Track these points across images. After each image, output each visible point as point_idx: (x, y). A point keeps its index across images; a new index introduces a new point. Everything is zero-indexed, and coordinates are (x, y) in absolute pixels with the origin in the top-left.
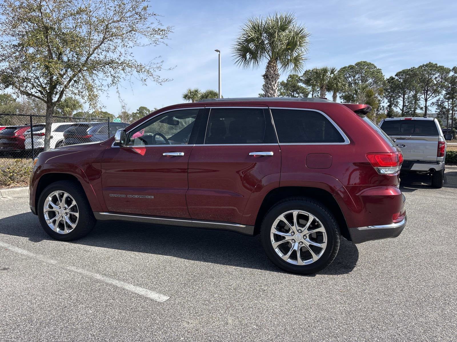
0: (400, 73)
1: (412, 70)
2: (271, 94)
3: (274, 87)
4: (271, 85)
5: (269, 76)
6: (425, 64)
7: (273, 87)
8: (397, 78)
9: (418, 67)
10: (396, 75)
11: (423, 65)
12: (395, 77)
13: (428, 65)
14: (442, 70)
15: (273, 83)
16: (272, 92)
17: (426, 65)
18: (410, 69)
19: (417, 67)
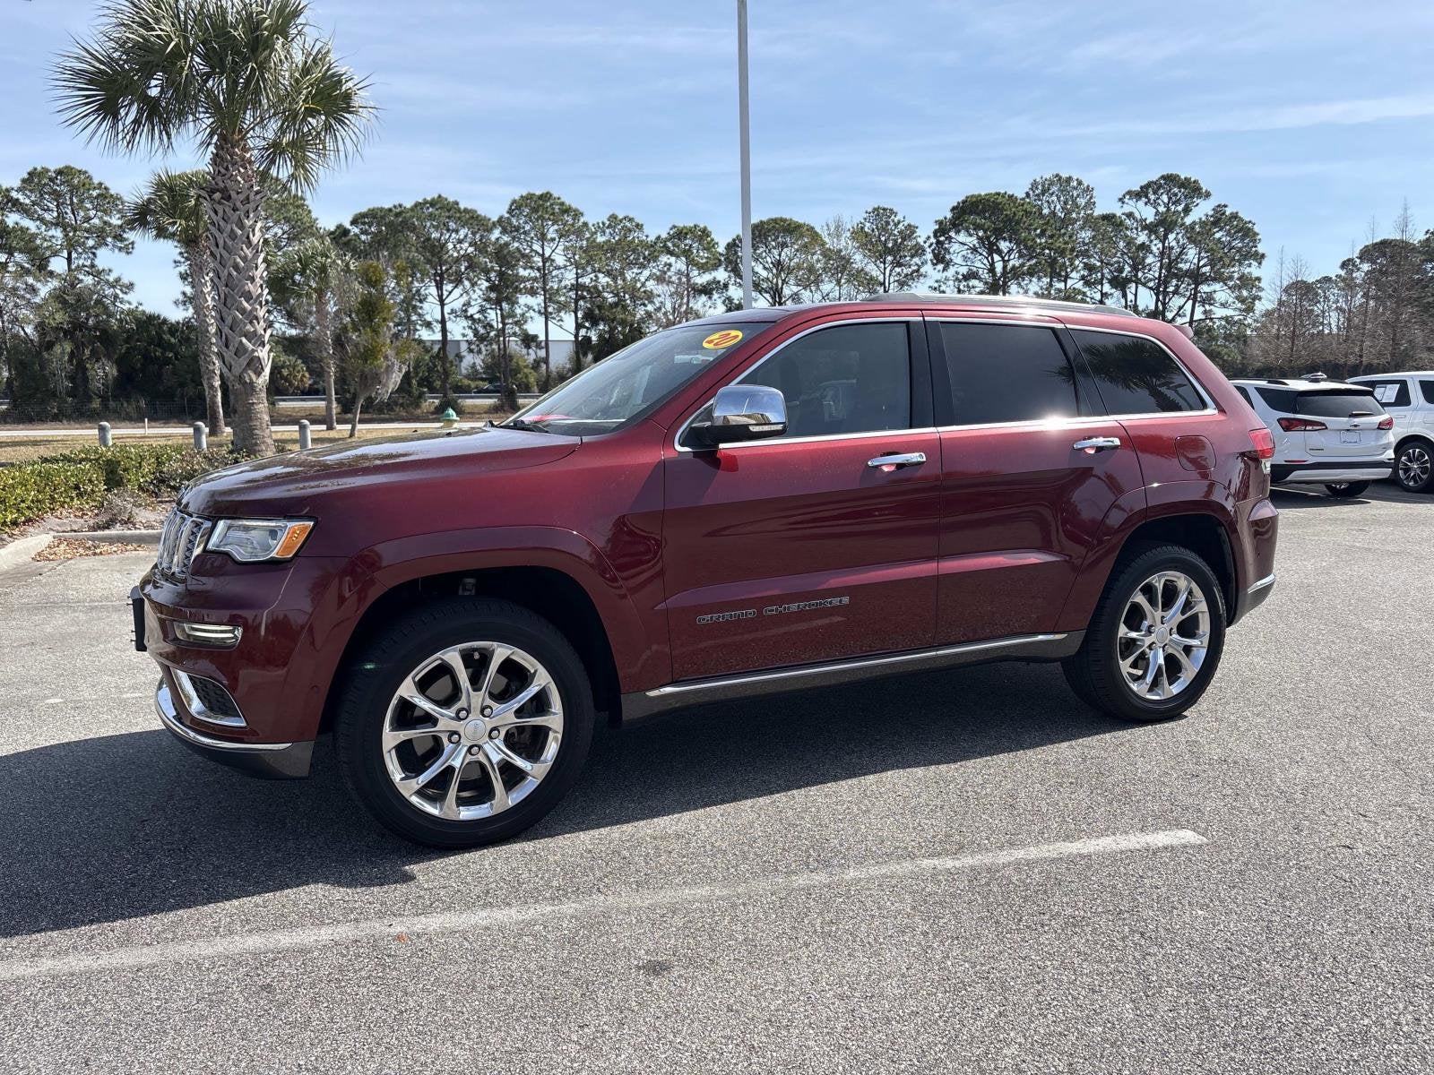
0: (363, 216)
1: (399, 211)
2: (244, 259)
3: (254, 236)
4: (242, 227)
5: (233, 194)
6: (429, 199)
7: (251, 235)
8: (355, 230)
9: (413, 204)
10: (354, 222)
11: (426, 202)
12: (350, 228)
13: (436, 203)
14: (473, 220)
15: (248, 223)
16: (248, 252)
17: (433, 203)
18: (390, 210)
19: (408, 204)
